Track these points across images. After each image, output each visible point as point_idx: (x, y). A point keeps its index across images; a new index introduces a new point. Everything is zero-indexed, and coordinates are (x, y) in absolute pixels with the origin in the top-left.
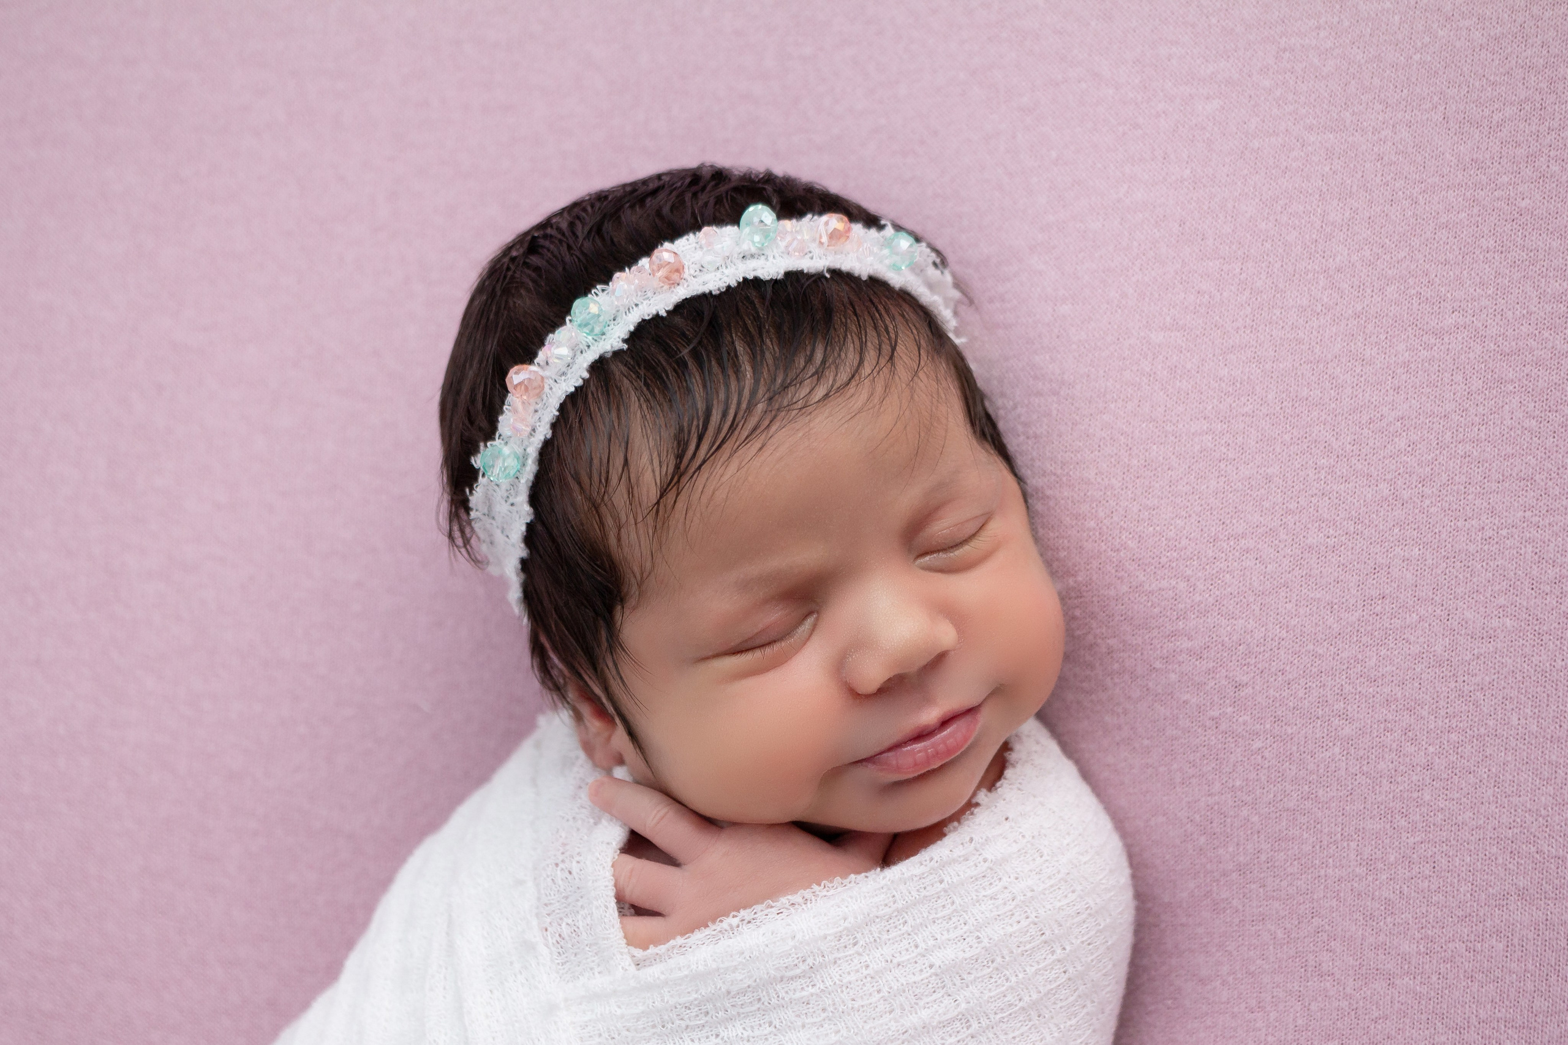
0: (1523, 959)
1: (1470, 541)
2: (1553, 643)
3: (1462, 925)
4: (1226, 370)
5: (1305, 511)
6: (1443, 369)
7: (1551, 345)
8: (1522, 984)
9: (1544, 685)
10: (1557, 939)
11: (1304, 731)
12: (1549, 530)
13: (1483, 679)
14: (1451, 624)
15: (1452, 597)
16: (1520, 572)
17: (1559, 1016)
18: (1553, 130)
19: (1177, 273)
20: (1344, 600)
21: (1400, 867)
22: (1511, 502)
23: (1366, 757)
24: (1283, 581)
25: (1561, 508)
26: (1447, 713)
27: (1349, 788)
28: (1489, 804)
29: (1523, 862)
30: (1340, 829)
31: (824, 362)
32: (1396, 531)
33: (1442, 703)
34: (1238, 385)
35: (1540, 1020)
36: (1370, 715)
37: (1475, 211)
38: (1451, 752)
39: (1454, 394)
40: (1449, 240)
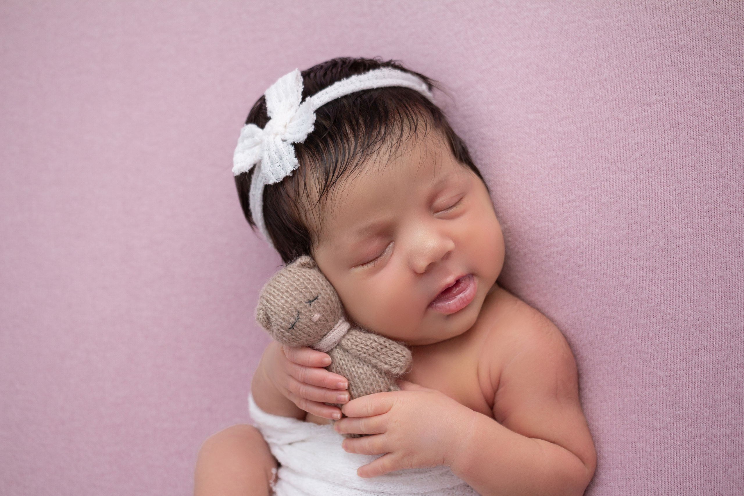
0: (709, 377)
1: (671, 195)
2: (710, 238)
3: (682, 363)
4: (561, 128)
5: (599, 188)
6: (653, 120)
7: (698, 105)
8: (709, 388)
9: (707, 257)
10: (722, 368)
11: (609, 283)
12: (704, 188)
13: (681, 255)
14: (666, 232)
15: (665, 220)
16: (693, 208)
17: (725, 402)
18: (692, 9)
19: (537, 88)
20: (620, 225)
21: (655, 339)
22: (687, 177)
23: (636, 292)
24: (593, 219)
25: (708, 178)
26: (668, 271)
27: (630, 306)
28: (689, 310)
29: (705, 335)
30: (628, 324)
31: (385, 134)
32: (639, 193)
33: (665, 267)
34: (567, 135)
35: (718, 404)
36: (635, 274)
37: (662, 48)
38: (671, 288)
39: (659, 131)
40: (651, 62)
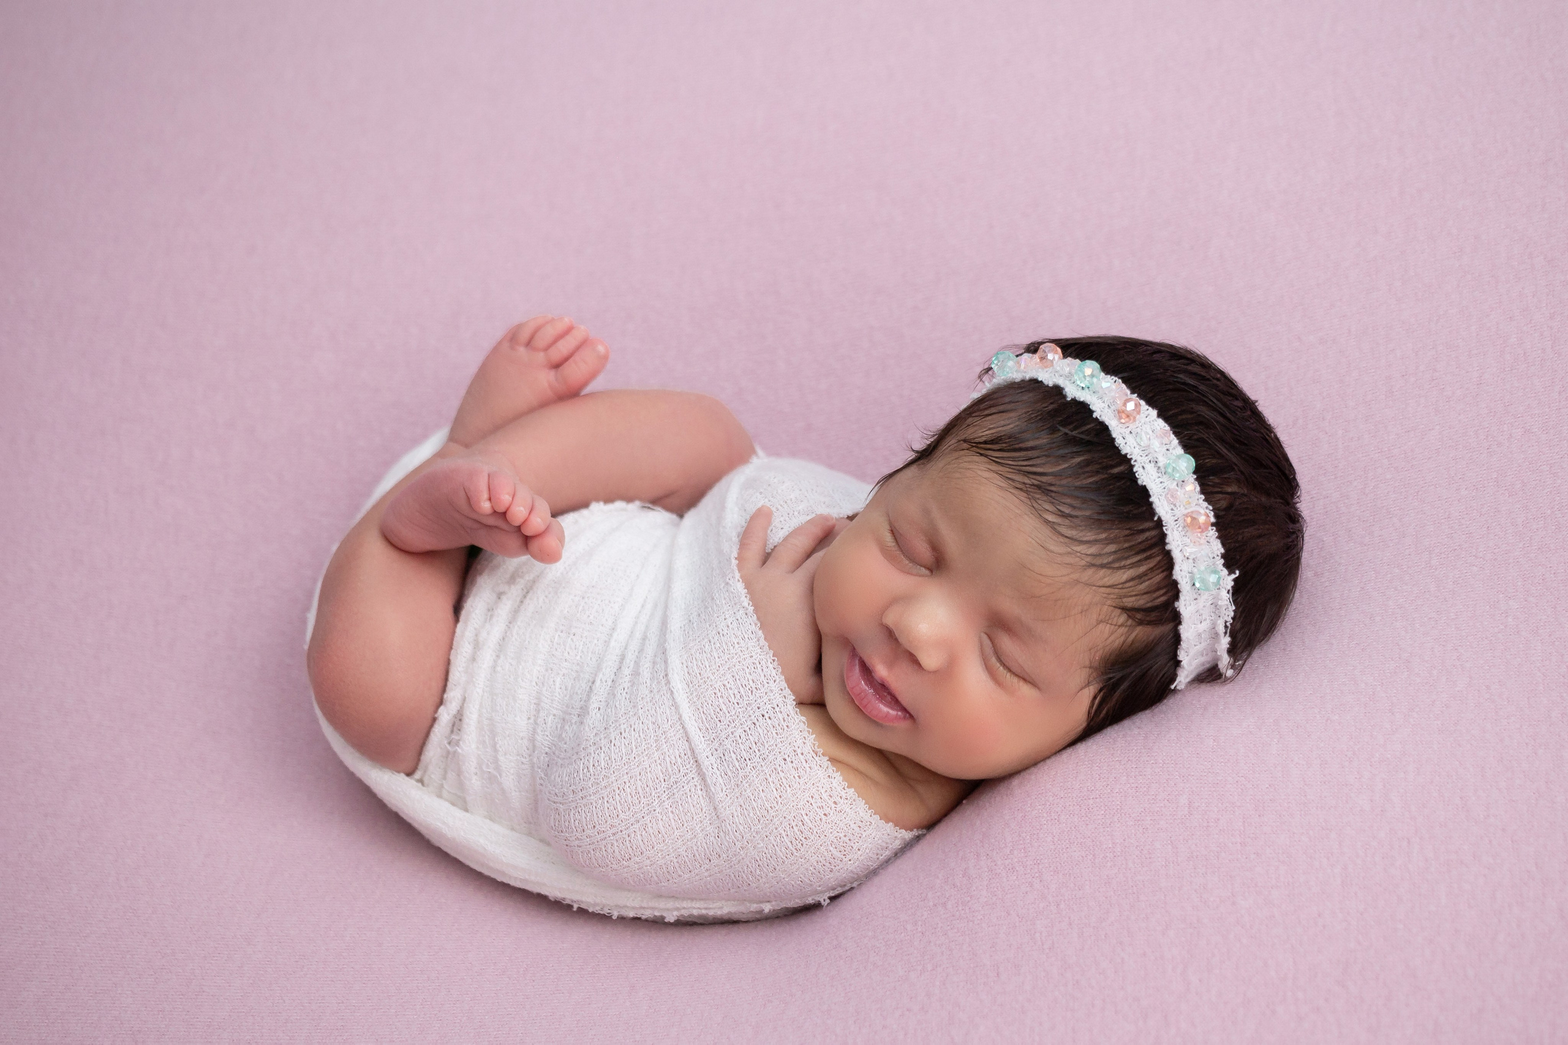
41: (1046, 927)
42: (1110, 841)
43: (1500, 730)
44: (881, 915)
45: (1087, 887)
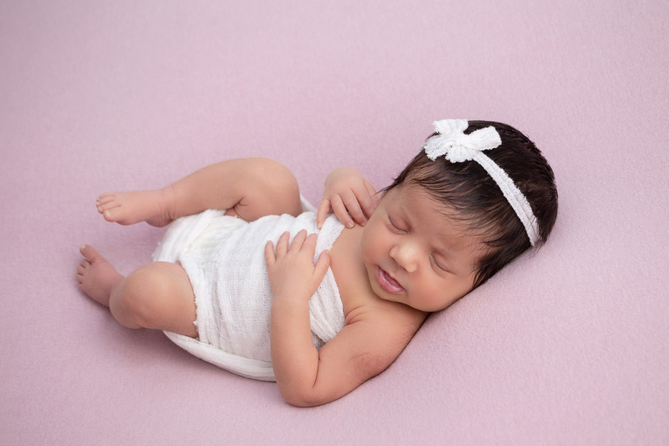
41: (481, 349)
42: (502, 311)
43: (648, 242)
44: (412, 357)
45: (496, 330)
